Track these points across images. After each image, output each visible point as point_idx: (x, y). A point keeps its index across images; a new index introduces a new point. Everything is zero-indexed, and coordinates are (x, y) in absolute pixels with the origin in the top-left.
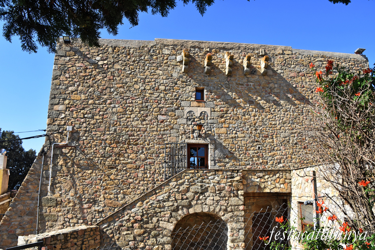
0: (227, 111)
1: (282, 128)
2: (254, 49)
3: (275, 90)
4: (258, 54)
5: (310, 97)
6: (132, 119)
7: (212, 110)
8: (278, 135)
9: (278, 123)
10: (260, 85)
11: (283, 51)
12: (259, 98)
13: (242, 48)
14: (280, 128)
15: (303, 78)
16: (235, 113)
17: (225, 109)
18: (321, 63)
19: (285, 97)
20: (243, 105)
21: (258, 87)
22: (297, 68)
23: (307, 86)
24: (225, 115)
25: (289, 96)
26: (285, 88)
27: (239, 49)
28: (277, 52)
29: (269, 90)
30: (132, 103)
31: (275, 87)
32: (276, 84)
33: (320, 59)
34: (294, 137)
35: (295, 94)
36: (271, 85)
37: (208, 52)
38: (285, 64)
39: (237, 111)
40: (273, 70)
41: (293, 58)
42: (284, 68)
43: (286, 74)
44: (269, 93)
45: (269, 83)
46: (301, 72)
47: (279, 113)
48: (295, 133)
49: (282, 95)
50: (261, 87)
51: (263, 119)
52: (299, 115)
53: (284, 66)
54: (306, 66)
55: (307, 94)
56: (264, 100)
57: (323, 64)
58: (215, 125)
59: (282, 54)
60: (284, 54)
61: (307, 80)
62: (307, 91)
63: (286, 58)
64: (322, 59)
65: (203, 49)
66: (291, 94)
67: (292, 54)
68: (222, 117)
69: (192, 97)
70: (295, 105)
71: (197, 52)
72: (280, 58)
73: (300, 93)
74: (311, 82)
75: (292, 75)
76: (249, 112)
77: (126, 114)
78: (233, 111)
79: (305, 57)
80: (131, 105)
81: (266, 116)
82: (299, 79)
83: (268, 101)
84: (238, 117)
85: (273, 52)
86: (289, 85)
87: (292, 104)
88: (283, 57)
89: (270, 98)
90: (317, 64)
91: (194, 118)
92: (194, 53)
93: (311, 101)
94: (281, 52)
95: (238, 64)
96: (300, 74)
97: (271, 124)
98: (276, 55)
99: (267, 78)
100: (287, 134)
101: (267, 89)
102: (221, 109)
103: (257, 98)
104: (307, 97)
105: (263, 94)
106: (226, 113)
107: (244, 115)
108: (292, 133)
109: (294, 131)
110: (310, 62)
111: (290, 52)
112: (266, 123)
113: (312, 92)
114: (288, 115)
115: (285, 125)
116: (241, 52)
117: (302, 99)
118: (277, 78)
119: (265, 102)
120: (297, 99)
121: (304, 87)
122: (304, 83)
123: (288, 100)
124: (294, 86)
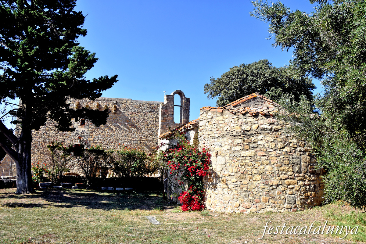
0: (95, 130)
1: (120, 139)
2: (111, 101)
3: (120, 121)
4: (113, 103)
5: (137, 125)
6: (51, 133)
7: (88, 130)
8: (118, 142)
9: (118, 136)
10: (112, 118)
11: (126, 101)
12: (111, 124)
13: (106, 100)
14: (119, 139)
15: (135, 115)
16: (98, 131)
17: (93, 129)
18: (146, 107)
19: (124, 124)
20: (102, 128)
21: (111, 119)
22: (133, 110)
23: (136, 119)
24: (94, 132)
25: (126, 124)
26: (125, 120)
27: (104, 100)
28: (123, 102)
29: (116, 121)
30: (52, 126)
31: (119, 119)
32: (121, 118)
33: (146, 105)
34: (126, 143)
35: (129, 123)
36: (117, 118)
37: (89, 102)
38: (127, 108)
39: (99, 130)
40: (120, 111)
41: (131, 104)
42: (126, 110)
43: (126, 113)
44: (116, 122)
45: (117, 117)
46: (134, 111)
47: (120, 132)
48: (127, 141)
49: (122, 123)
50: (113, 119)
51: (111, 134)
52: (130, 133)
53: (126, 109)
54: (137, 109)
55: (136, 123)
56: (113, 125)
57: (147, 107)
58: (88, 137)
59: (126, 103)
60: (127, 103)
61: (137, 116)
62: (136, 121)
63: (127, 105)
64: (147, 105)
65: (87, 100)
66: (127, 123)
67: (131, 103)
68: (92, 133)
69: (79, 123)
70: (128, 128)
71: (84, 102)
72: (125, 105)
73: (132, 122)
74: (139, 117)
75: (129, 113)
76: (105, 131)
77: (49, 131)
78: (97, 130)
79: (138, 104)
80: (51, 126)
81: (113, 133)
82: (133, 115)
83: (115, 126)
84: (99, 133)
85: (121, 102)
86: (127, 118)
87: (127, 128)
88: (126, 104)
89: (117, 125)
90: (144, 108)
91: (79, 133)
92: (82, 103)
93: (137, 126)
94: (125, 102)
95: (102, 108)
96: (134, 113)
97: (115, 137)
98: (123, 103)
99: (116, 115)
100: (122, 142)
101: (115, 120)
102: (92, 129)
103: (110, 125)
104: (135, 124)
105: (113, 122)
106: (94, 131)
107: (102, 132)
108: (125, 141)
109: (126, 140)
110: (140, 107)
111: (130, 102)
112: (112, 136)
113: (139, 122)
114: (124, 133)
115: (122, 137)
116: (105, 102)
117: (132, 125)
118: (121, 115)
119: (113, 126)
120: (130, 125)
121: (135, 119)
122: (135, 117)
123: (125, 126)
124: (129, 119)
